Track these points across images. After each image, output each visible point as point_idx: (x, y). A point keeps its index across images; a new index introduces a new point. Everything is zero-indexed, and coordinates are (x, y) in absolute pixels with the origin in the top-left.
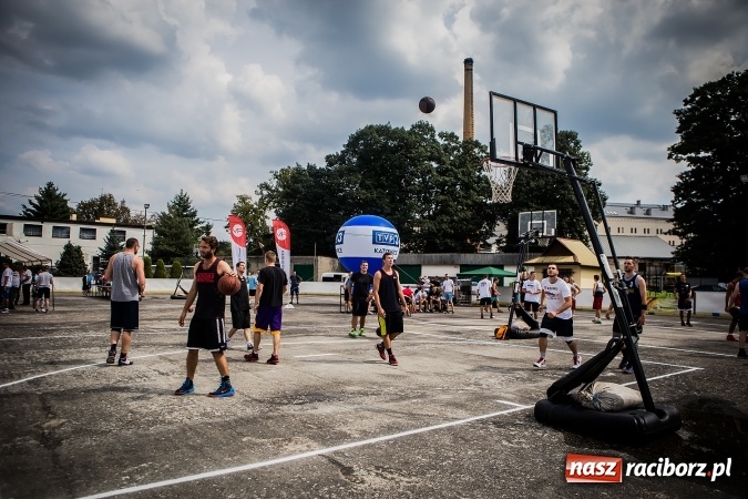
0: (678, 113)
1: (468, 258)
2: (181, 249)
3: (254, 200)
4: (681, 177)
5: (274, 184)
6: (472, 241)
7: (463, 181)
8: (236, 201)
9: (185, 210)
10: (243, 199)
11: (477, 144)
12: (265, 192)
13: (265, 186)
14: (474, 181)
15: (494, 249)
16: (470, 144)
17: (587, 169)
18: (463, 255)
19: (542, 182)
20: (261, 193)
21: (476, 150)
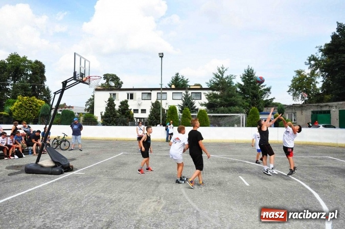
2: (226, 100)
3: (307, 71)
5: (319, 55)
8: (295, 74)
9: (252, 79)
10: (299, 72)
12: (313, 62)
13: (313, 58)
20: (310, 63)
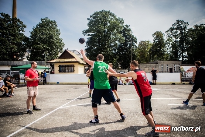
0: (88, 19)
1: (15, 63)
4: (88, 39)
6: (16, 57)
7: (12, 33)
11: (18, 20)
14: (17, 34)
15: (26, 60)
16: (15, 20)
17: (59, 34)
18: (12, 62)
19: (45, 36)
21: (18, 23)
